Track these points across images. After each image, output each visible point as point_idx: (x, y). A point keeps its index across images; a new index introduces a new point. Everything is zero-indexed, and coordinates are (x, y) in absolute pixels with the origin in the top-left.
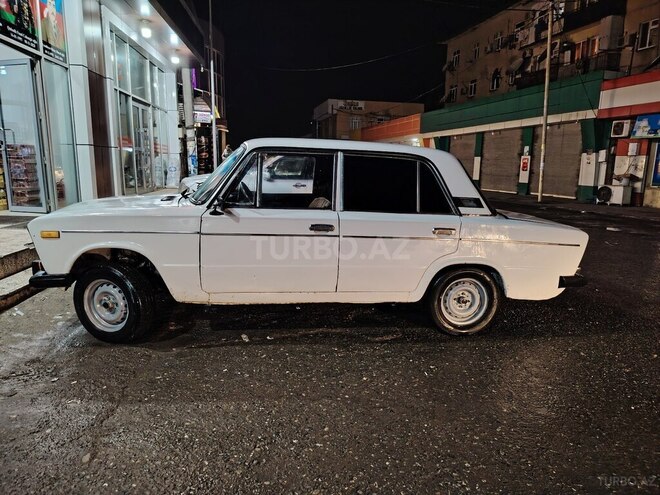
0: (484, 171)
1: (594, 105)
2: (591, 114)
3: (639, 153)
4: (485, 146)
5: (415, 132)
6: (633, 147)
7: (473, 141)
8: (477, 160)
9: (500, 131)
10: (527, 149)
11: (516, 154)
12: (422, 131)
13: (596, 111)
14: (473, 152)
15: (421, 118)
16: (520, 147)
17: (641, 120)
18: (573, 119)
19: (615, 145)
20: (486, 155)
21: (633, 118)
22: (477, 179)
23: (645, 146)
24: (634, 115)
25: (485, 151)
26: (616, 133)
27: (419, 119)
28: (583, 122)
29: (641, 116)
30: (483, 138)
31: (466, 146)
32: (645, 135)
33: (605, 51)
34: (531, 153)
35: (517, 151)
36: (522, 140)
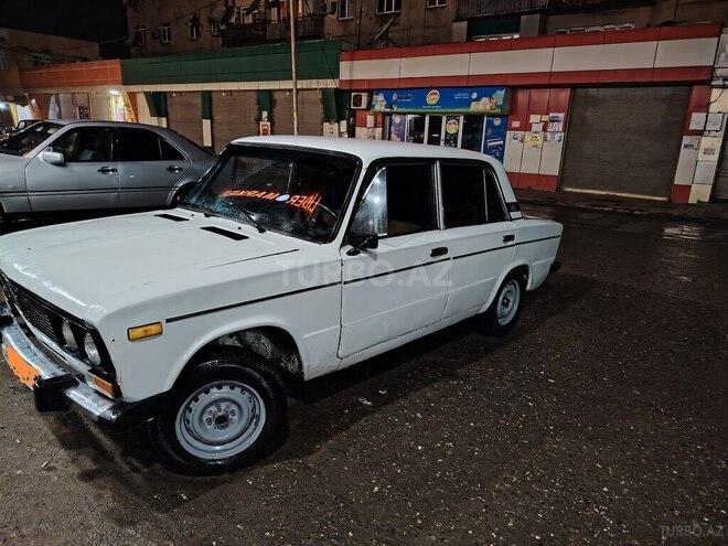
0: (216, 136)
1: (334, 74)
2: (331, 84)
3: (376, 126)
4: (214, 107)
5: (113, 83)
6: (370, 119)
7: (198, 100)
8: (207, 123)
9: (231, 91)
10: (265, 114)
11: (253, 120)
12: (126, 82)
13: (337, 80)
14: (199, 113)
15: (122, 66)
16: (256, 112)
17: (377, 94)
18: (314, 87)
19: (354, 116)
20: (217, 118)
21: (371, 93)
22: (210, 145)
23: (380, 119)
24: (372, 89)
25: (214, 113)
26: (355, 105)
27: (119, 66)
28: (324, 91)
29: (378, 91)
30: (210, 98)
31: (191, 106)
32: (383, 109)
33: (310, 14)
34: (270, 119)
35: (254, 115)
36: (258, 104)
